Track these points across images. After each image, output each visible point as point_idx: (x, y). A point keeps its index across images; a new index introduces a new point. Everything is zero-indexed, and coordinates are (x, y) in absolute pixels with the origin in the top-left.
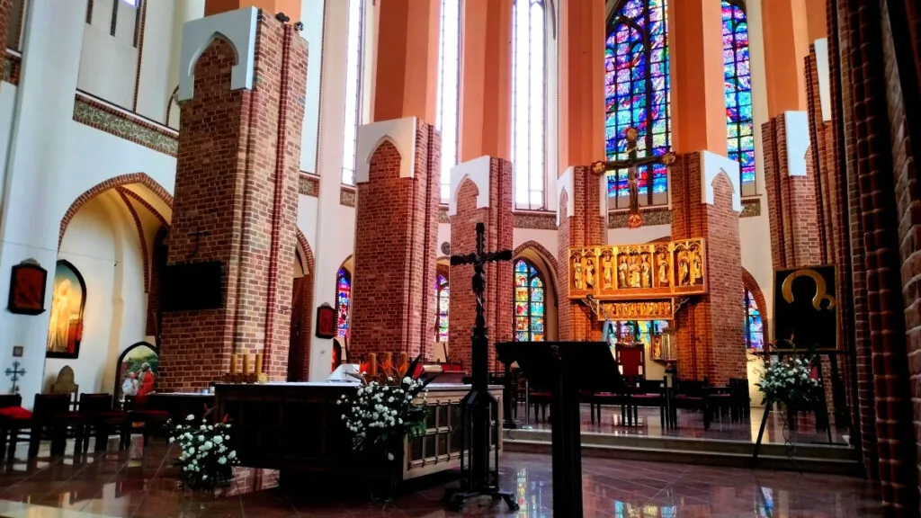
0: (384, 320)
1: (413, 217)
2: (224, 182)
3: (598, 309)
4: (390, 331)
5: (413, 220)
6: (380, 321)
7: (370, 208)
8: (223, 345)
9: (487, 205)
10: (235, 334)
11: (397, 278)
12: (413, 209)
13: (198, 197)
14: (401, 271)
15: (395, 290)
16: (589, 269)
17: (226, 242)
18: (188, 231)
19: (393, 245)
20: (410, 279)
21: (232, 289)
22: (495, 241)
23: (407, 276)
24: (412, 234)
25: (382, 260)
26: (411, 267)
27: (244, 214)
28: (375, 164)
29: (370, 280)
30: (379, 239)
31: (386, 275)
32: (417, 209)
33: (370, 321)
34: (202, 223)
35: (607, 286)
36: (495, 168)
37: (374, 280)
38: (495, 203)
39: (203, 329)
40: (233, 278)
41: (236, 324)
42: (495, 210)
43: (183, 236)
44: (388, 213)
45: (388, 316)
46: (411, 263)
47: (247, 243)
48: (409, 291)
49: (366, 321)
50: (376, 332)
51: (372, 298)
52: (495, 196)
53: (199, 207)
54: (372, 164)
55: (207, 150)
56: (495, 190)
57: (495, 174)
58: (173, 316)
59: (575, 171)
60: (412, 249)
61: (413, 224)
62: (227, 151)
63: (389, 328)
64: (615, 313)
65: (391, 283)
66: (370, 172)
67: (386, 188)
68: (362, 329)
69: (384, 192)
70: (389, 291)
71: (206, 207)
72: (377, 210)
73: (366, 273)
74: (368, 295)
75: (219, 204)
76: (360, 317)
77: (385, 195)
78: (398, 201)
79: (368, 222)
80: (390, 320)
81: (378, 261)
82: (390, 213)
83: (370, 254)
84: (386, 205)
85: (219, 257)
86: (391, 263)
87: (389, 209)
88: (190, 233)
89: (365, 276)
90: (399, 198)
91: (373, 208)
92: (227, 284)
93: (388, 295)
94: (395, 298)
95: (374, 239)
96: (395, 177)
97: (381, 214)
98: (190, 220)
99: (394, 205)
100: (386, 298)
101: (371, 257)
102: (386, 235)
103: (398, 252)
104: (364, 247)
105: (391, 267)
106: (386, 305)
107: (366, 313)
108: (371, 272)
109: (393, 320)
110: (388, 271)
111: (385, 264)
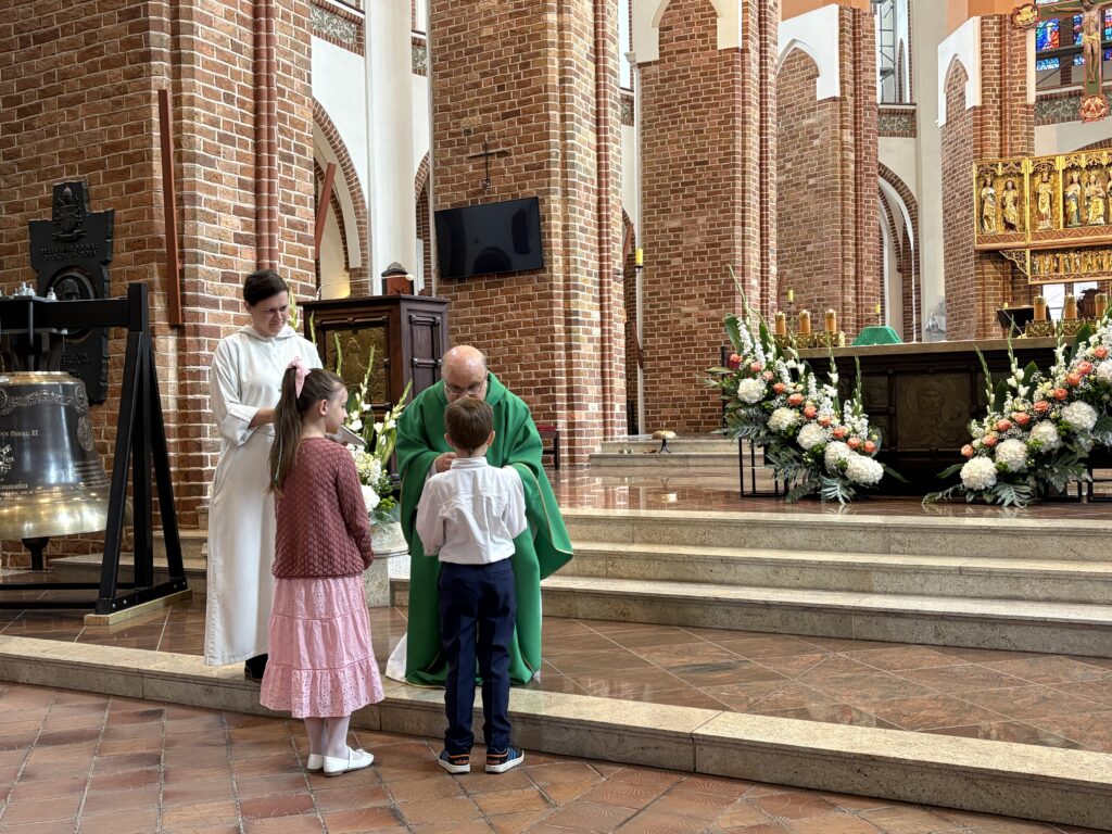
0: (701, 296)
1: (744, 117)
2: (526, 65)
3: (1028, 265)
4: (713, 313)
5: (744, 123)
6: (693, 297)
7: (665, 106)
8: (553, 330)
9: (837, 94)
10: (567, 313)
11: (719, 225)
12: (744, 104)
13: (480, 94)
14: (728, 211)
15: (719, 245)
16: (1010, 196)
17: (540, 166)
18: (468, 152)
19: (708, 168)
20: (743, 225)
21: (557, 242)
22: (852, 156)
23: (738, 219)
24: (744, 148)
25: (691, 196)
26: (743, 204)
27: (563, 118)
28: (669, 28)
29: (672, 230)
30: (685, 158)
31: (701, 220)
32: (750, 104)
33: (676, 298)
34: (490, 138)
35: (1044, 225)
36: (848, 25)
37: (681, 229)
38: (849, 88)
39: (515, 308)
40: (556, 224)
41: (567, 297)
42: (850, 100)
43: (460, 161)
44: (699, 114)
45: (708, 289)
46: (743, 198)
47: (573, 165)
48: (743, 244)
49: (670, 299)
50: (689, 315)
51: (676, 261)
52: (849, 77)
53: (482, 111)
54: (663, 29)
55: (488, 12)
56: (849, 66)
57: (848, 36)
58: (460, 289)
59: (983, 24)
60: (744, 173)
61: (743, 129)
62: (525, 13)
63: (712, 308)
64: (1057, 270)
66: (660, 42)
67: (693, 69)
68: (663, 311)
69: (688, 76)
70: (708, 246)
71: (495, 109)
72: (677, 110)
73: (665, 218)
74: (670, 256)
75: (520, 103)
76: (658, 293)
77: (690, 82)
78: (716, 91)
79: (663, 131)
80: (712, 294)
81: (684, 197)
82: (703, 113)
83: (668, 186)
84: (695, 100)
85: (530, 191)
86: (708, 200)
87: (700, 106)
88: (471, 154)
89: (662, 225)
90: (718, 85)
91: (670, 105)
92: (550, 234)
93: (706, 253)
94: (719, 257)
95: (674, 160)
96: (707, 48)
97: (685, 115)
98: (468, 132)
99: (709, 99)
100: (703, 260)
101: (672, 192)
102: (697, 151)
103: (720, 180)
104: (658, 175)
105: (709, 207)
106: (703, 271)
107: (668, 286)
108: (673, 216)
109: (717, 294)
110: (704, 214)
111: (698, 201)
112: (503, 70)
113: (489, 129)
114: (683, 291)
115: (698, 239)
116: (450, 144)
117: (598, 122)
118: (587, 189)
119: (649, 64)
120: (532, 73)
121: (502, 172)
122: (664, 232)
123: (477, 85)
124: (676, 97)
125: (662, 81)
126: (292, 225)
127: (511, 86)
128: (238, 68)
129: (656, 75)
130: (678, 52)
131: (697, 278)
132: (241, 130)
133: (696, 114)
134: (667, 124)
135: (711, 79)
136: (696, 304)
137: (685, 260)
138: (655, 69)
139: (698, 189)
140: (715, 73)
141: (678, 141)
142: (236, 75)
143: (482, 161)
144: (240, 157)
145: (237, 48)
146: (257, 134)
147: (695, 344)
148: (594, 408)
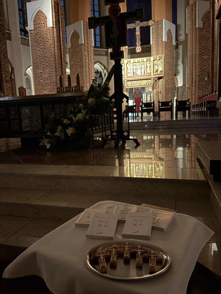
3: (126, 84)
6: (46, 89)
7: (36, 41)
9: (83, 43)
11: (51, 72)
28: (36, 21)
29: (40, 73)
30: (42, 55)
33: (42, 90)
35: (129, 75)
36: (85, 26)
37: (42, 73)
42: (86, 44)
52: (86, 39)
56: (86, 36)
57: (85, 29)
65: (49, 74)
66: (34, 25)
73: (38, 70)
74: (40, 79)
76: (38, 89)
78: (48, 38)
79: (36, 48)
81: (43, 65)
82: (45, 44)
83: (39, 62)
93: (48, 79)
94: (51, 80)
105: (48, 67)
106: (48, 83)
107: (40, 87)
108: (40, 70)
109: (52, 89)
110: (47, 69)
111: (46, 66)
114: (44, 88)
115: (46, 75)
119: (31, 30)
122: (38, 73)
124: (39, 39)
125: (35, 35)
129: (33, 33)
130: (38, 27)
131: (47, 85)
134: (37, 46)
135: (47, 35)
136: (46, 91)
137: (44, 80)
139: (45, 63)
140: (47, 33)
141: (40, 50)
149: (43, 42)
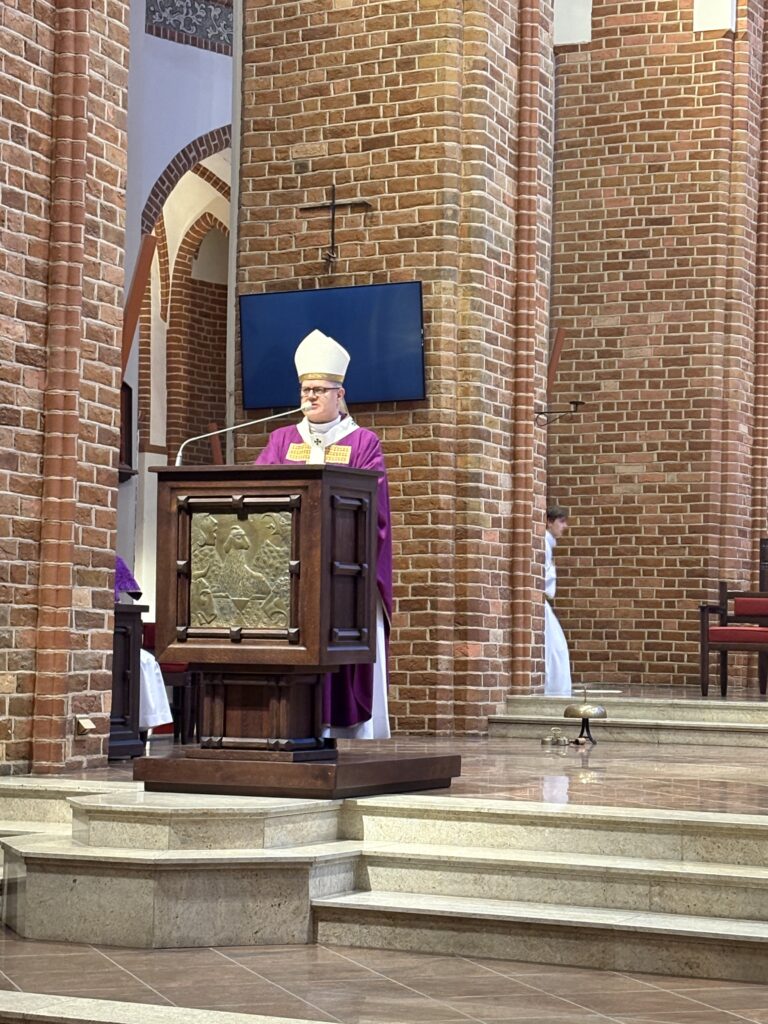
0: (652, 447)
2: (407, 64)
4: (671, 478)
6: (638, 448)
7: (597, 121)
8: (436, 503)
10: (461, 477)
11: (687, 328)
12: (735, 126)
13: (326, 105)
14: (702, 305)
15: (685, 362)
17: (426, 232)
18: (300, 200)
19: (671, 232)
20: (728, 330)
23: (719, 320)
24: (732, 199)
25: (639, 276)
26: (729, 295)
27: (468, 155)
29: (603, 332)
30: (631, 212)
31: (655, 318)
33: (607, 449)
37: (620, 332)
41: (461, 449)
43: (286, 214)
44: (657, 138)
45: (663, 435)
47: (480, 232)
48: (727, 363)
49: (596, 449)
50: (627, 479)
51: (610, 386)
53: (329, 134)
60: (731, 242)
63: (669, 469)
65: (668, 340)
66: (595, 13)
67: (648, 62)
68: (583, 470)
69: (641, 73)
70: (666, 363)
71: (351, 132)
72: (620, 129)
73: (592, 311)
74: (599, 377)
75: (396, 125)
76: (575, 440)
77: (644, 83)
78: (689, 102)
79: (594, 163)
80: (670, 446)
81: (627, 277)
82: (665, 137)
83: (601, 256)
84: (652, 115)
85: (407, 271)
86: (668, 285)
87: (660, 125)
88: (307, 204)
89: (586, 322)
90: (692, 91)
91: (607, 120)
92: (437, 344)
93: (661, 374)
94: (684, 384)
95: (611, 214)
96: (676, 28)
97: (632, 139)
98: (302, 167)
99: (676, 114)
100: (655, 385)
101: (606, 267)
102: (651, 201)
103: (690, 252)
104: (583, 237)
105: (670, 296)
106: (656, 405)
107: (594, 429)
108: (607, 310)
109: (682, 446)
110: (659, 308)
111: (650, 285)
112: (368, 69)
113: (340, 164)
114: (619, 438)
115: (648, 351)
116: (271, 185)
117: (518, 160)
118: (499, 271)
119: (573, 48)
120: (417, 77)
121: (359, 237)
122: (589, 333)
123: (321, 91)
124: (619, 108)
125: (595, 78)
126: (93, 334)
127: (380, 96)
128: (32, 87)
129: (584, 68)
130: (624, 31)
131: (644, 416)
132: (31, 185)
133: (651, 138)
134: (601, 152)
135: (680, 81)
136: (640, 461)
137: (623, 385)
138: (586, 57)
139: (651, 265)
140: (688, 70)
141: (619, 182)
142: (29, 97)
143: (326, 216)
144: (31, 227)
145: (32, 55)
146: (53, 190)
147: (638, 530)
148: (497, 636)
149: (644, 126)
